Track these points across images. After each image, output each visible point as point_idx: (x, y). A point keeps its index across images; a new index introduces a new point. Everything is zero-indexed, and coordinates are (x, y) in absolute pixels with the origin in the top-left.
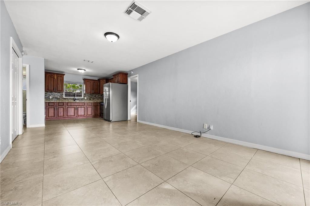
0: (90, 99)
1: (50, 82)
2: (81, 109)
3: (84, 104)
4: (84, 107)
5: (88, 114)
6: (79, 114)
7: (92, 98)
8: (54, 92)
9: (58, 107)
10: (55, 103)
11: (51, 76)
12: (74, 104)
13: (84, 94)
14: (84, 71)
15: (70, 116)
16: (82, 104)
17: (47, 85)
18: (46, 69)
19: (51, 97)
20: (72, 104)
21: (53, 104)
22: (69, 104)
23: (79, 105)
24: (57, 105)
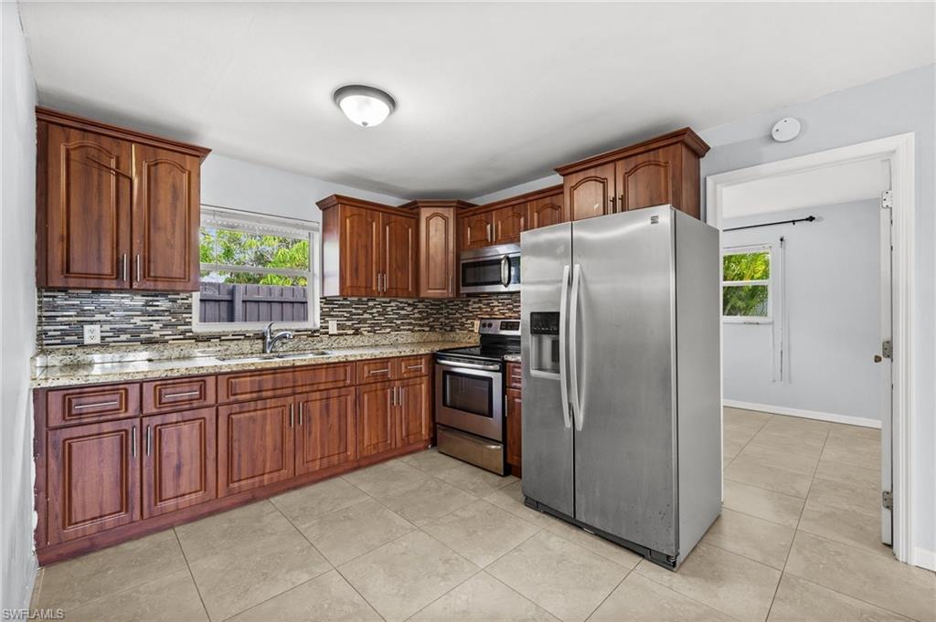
0: (357, 332)
1: (86, 210)
2: (327, 412)
3: (340, 373)
7: (365, 321)
8: (121, 290)
9: (158, 420)
10: (134, 392)
11: (93, 152)
12: (280, 381)
13: (326, 300)
16: (328, 375)
17: (57, 229)
18: (47, 83)
19: (97, 327)
21: (112, 402)
22: (245, 385)
23: (314, 386)
24: (149, 407)
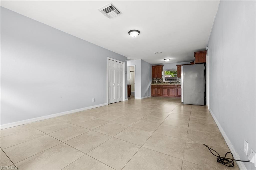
1: (154, 72)
2: (172, 90)
3: (174, 86)
4: (175, 89)
5: (177, 94)
6: (171, 94)
11: (155, 68)
12: (167, 86)
14: (169, 60)
15: (164, 95)
16: (173, 86)
17: (153, 74)
19: (157, 81)
20: (166, 86)
21: (155, 86)
22: (164, 86)
23: (171, 87)
